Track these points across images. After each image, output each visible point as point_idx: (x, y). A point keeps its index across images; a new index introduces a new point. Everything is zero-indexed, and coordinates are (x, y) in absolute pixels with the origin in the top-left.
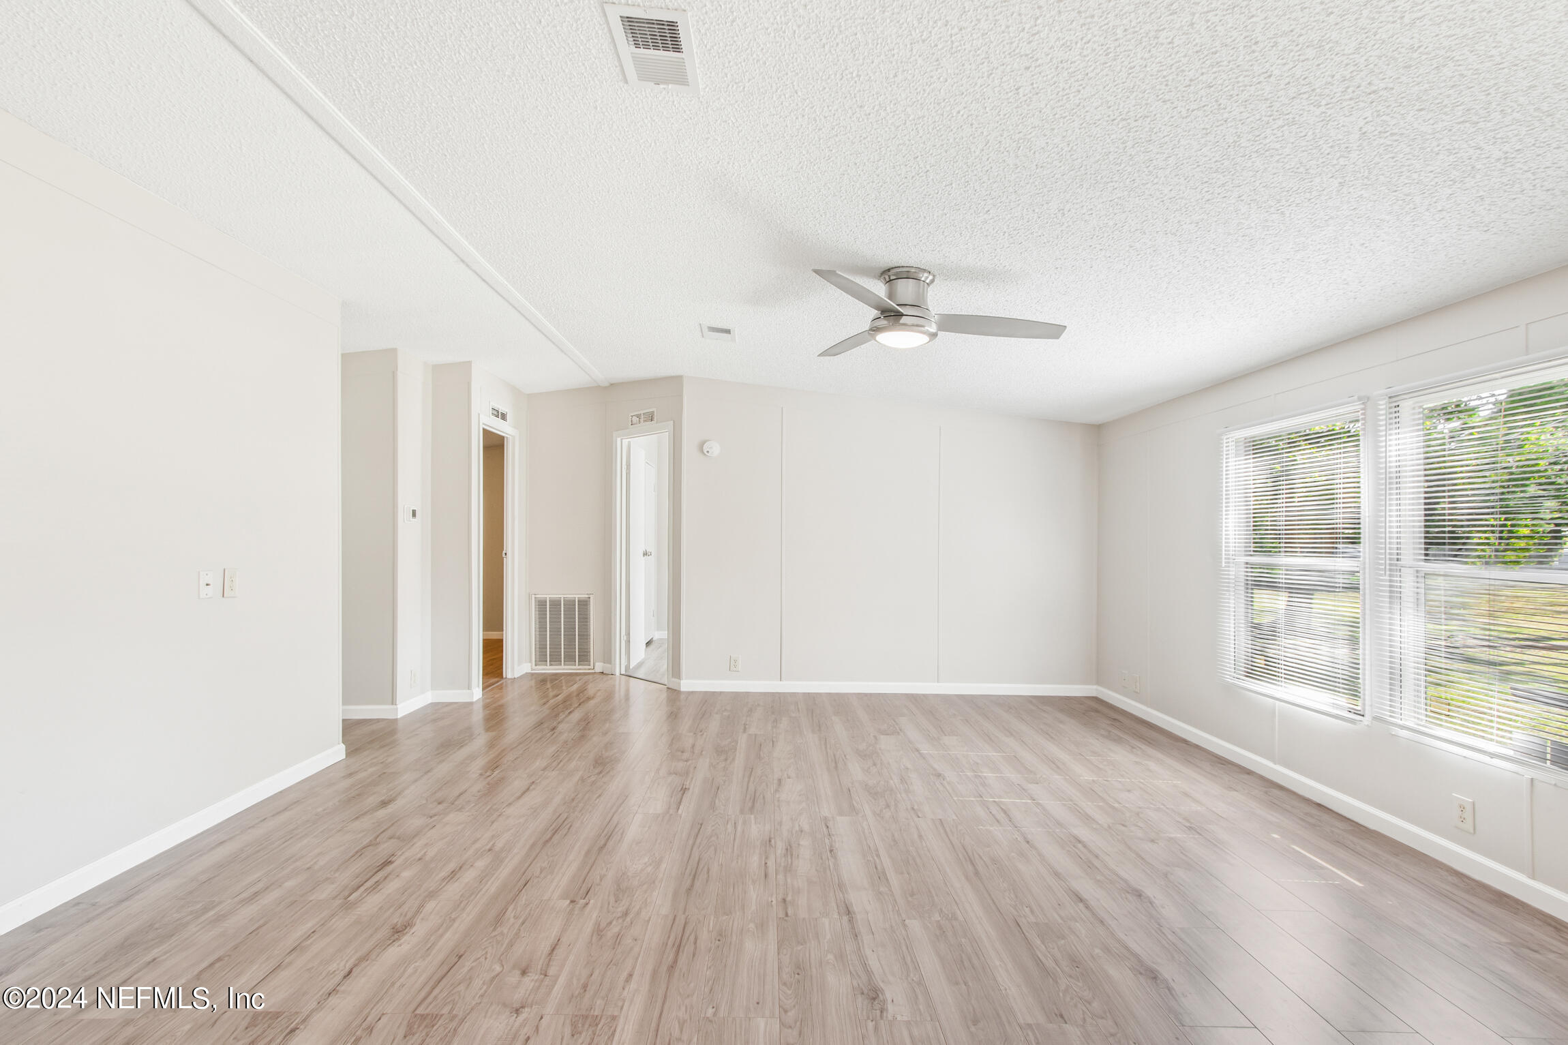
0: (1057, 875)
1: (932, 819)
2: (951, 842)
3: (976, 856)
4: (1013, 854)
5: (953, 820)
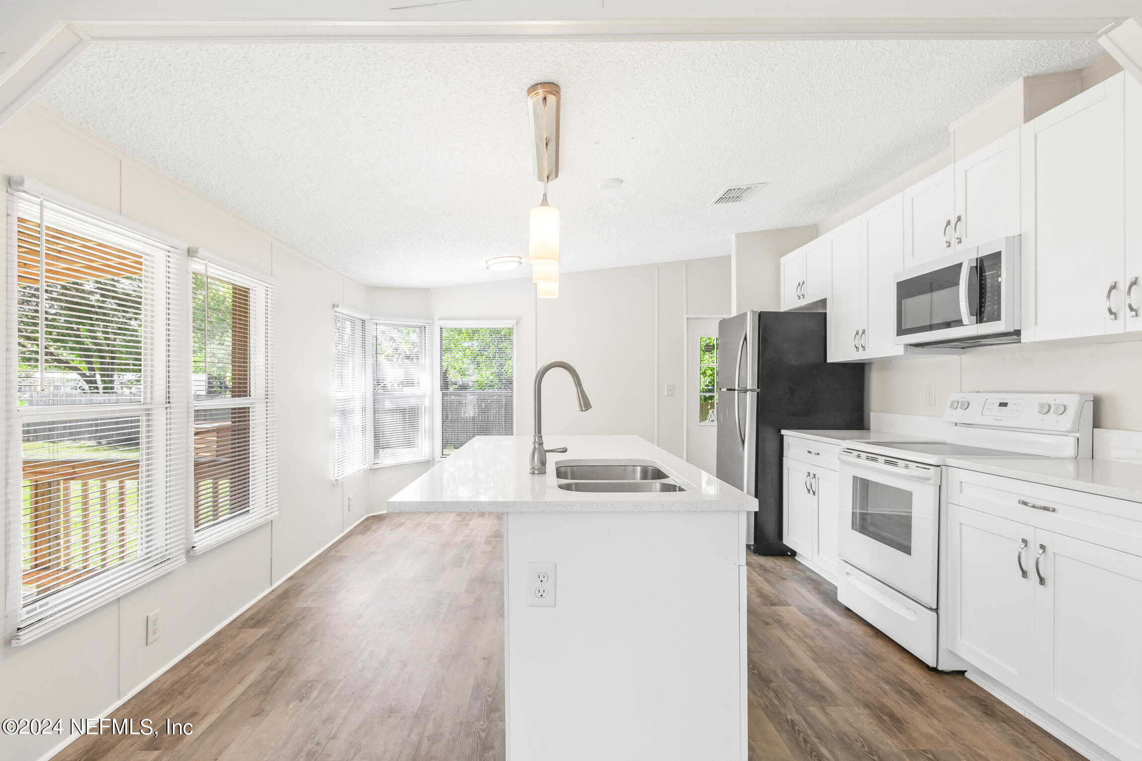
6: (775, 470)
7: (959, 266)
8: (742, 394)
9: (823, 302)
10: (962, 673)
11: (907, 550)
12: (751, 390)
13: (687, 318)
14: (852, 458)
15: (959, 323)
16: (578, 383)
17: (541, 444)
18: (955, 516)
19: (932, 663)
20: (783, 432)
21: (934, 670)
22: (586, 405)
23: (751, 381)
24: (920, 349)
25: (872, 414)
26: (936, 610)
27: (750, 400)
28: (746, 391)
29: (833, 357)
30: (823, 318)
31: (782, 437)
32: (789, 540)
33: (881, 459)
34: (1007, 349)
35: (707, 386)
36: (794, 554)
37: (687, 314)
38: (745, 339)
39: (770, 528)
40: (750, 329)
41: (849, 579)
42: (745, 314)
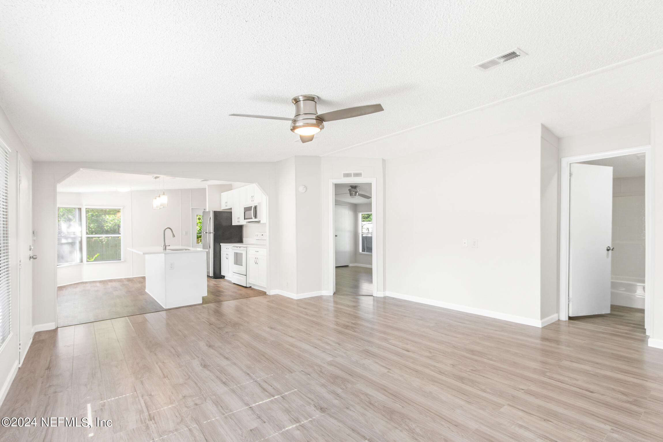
0: (235, 364)
1: (295, 372)
2: (280, 364)
3: (267, 362)
4: (253, 366)
5: (286, 375)
6: (219, 255)
7: (252, 206)
8: (209, 234)
9: (231, 209)
10: (251, 287)
11: (242, 265)
12: (212, 233)
13: (192, 209)
14: (234, 248)
15: (252, 218)
16: (172, 232)
17: (165, 244)
18: (249, 256)
19: (245, 286)
20: (221, 244)
21: (246, 287)
22: (174, 236)
23: (212, 230)
24: (249, 223)
25: (244, 239)
26: (246, 275)
27: (212, 236)
28: (210, 233)
29: (234, 224)
30: (231, 213)
31: (220, 245)
32: (223, 274)
33: (238, 247)
34: (257, 225)
35: (199, 231)
36: (224, 277)
37: (192, 207)
38: (210, 218)
39: (218, 272)
40: (212, 215)
41: (234, 276)
42: (210, 211)
